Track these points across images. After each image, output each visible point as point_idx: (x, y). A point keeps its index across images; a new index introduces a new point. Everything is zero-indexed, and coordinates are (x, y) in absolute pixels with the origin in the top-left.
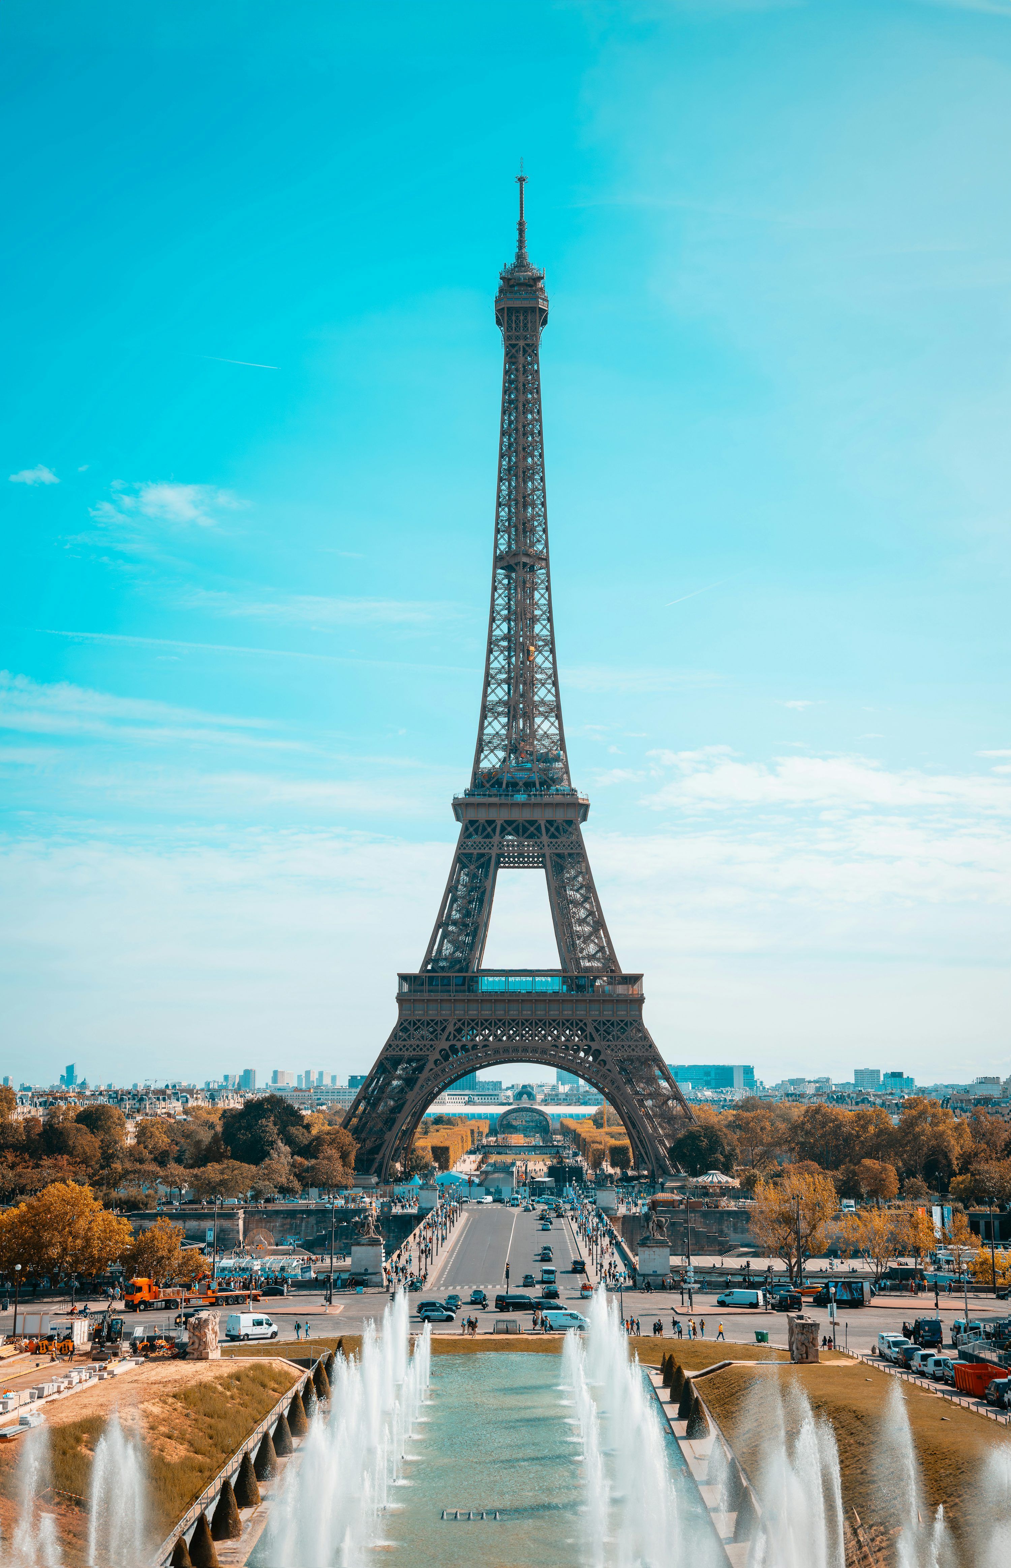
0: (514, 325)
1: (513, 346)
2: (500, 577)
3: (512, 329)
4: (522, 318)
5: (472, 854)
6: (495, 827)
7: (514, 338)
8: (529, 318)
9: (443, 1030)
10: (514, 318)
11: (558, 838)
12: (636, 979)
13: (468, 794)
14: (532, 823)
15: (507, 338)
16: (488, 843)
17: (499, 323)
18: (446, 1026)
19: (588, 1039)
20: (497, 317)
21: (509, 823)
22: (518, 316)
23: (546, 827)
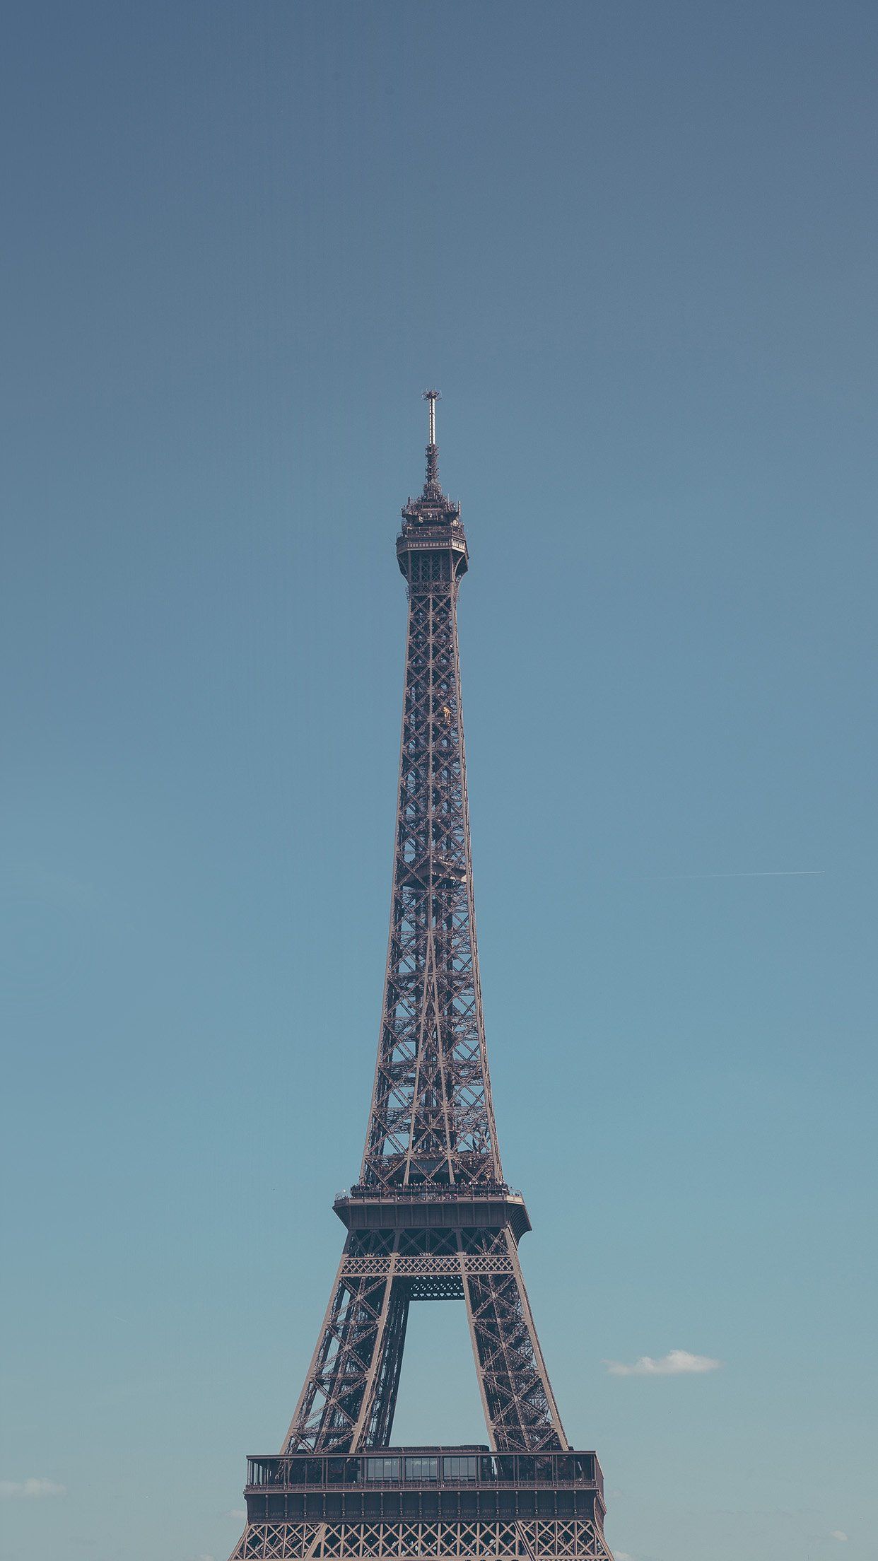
0: (421, 573)
1: (421, 599)
2: (406, 896)
3: (418, 578)
4: (431, 564)
5: (359, 1279)
6: (393, 1238)
7: (421, 588)
8: (441, 563)
9: (310, 1541)
10: (421, 564)
11: (479, 1254)
12: (588, 1460)
13: (356, 1191)
14: (444, 1232)
15: (413, 589)
16: (381, 1262)
17: (403, 571)
18: (314, 1535)
19: (517, 1551)
20: (400, 564)
21: (412, 1233)
22: (426, 562)
23: (463, 1237)
